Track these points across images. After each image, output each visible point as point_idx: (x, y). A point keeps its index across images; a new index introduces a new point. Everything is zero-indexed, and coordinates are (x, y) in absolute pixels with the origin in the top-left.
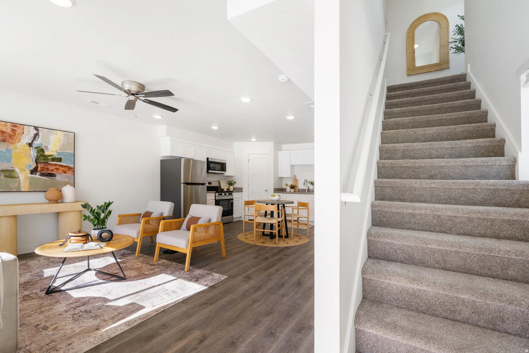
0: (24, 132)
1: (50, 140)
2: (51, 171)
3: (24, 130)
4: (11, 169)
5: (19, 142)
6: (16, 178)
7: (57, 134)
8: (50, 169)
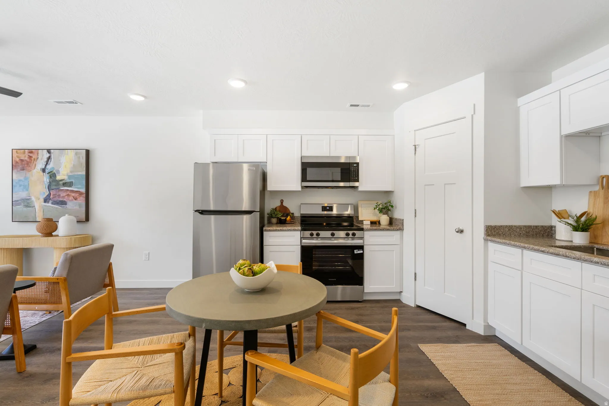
0: (39, 157)
1: (61, 162)
2: (62, 198)
3: (39, 155)
4: (28, 198)
5: (34, 169)
6: (33, 207)
7: (68, 154)
8: (62, 195)
